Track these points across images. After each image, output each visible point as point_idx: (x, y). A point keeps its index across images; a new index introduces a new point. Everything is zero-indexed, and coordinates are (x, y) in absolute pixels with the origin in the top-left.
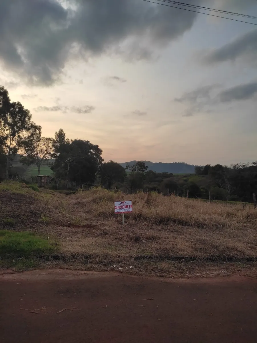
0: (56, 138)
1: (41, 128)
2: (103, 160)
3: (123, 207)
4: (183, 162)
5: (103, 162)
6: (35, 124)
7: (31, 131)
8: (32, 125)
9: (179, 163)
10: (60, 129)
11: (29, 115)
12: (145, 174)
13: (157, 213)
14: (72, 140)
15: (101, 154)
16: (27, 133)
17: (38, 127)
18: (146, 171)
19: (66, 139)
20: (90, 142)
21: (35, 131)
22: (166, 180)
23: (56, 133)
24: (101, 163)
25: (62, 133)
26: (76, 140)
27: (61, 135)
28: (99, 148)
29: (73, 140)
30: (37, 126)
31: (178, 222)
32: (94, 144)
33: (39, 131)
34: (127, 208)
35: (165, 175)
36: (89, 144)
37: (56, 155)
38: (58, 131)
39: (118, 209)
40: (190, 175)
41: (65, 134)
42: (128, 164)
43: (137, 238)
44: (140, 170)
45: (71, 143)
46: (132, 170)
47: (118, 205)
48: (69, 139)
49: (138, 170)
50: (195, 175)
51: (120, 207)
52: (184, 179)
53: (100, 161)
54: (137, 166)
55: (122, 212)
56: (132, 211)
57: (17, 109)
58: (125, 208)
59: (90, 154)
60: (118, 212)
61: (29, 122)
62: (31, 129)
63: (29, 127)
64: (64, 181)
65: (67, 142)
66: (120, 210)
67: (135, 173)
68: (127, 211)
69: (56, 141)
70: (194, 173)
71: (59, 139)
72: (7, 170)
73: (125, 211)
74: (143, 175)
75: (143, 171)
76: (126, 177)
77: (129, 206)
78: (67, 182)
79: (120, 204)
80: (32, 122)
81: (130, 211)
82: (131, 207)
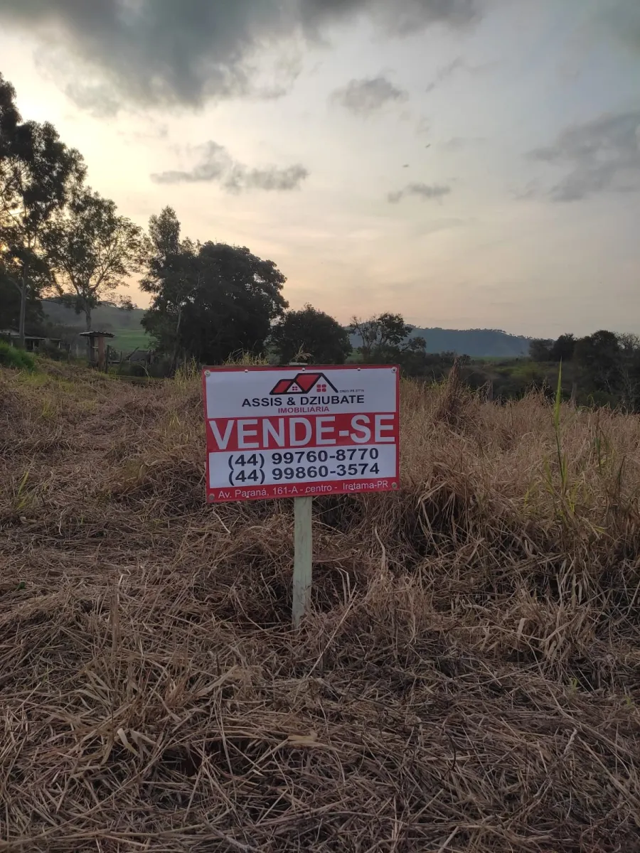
0: (152, 233)
1: (113, 207)
2: (286, 305)
4: (498, 329)
5: (285, 311)
6: (96, 194)
7: (87, 214)
8: (87, 197)
9: (485, 331)
10: (165, 208)
11: (81, 167)
12: (401, 348)
14: (199, 244)
15: (281, 287)
16: (76, 218)
17: (106, 204)
18: (406, 340)
19: (184, 242)
20: (252, 252)
21: (98, 214)
23: (154, 220)
24: (279, 312)
25: (172, 220)
26: (210, 244)
27: (167, 226)
28: (275, 271)
29: (202, 243)
30: (103, 201)
32: (263, 259)
33: (109, 215)
34: (341, 441)
35: (449, 360)
36: (248, 258)
37: (153, 285)
38: (158, 214)
39: (247, 449)
40: (517, 360)
41: (178, 224)
42: (354, 328)
44: (388, 337)
45: (197, 252)
46: (367, 338)
47: (246, 402)
48: (193, 242)
49: (383, 337)
50: (530, 361)
51: (267, 425)
52: (498, 369)
53: (278, 306)
54: (380, 327)
55: (295, 480)
56: (396, 479)
57: (43, 145)
58: (319, 440)
59: (251, 288)
60: (238, 483)
61: (78, 187)
62: (85, 208)
63: (80, 203)
64: (167, 357)
65: (186, 249)
66: (269, 467)
67: (374, 344)
68: (347, 477)
69: (153, 244)
70: (527, 355)
71: (160, 237)
72: (22, 325)
73: (318, 479)
74: (395, 350)
75: (397, 341)
76: (350, 355)
77: (371, 426)
78: (175, 359)
79: (269, 397)
80: (89, 188)
81: (373, 475)
82: (384, 434)
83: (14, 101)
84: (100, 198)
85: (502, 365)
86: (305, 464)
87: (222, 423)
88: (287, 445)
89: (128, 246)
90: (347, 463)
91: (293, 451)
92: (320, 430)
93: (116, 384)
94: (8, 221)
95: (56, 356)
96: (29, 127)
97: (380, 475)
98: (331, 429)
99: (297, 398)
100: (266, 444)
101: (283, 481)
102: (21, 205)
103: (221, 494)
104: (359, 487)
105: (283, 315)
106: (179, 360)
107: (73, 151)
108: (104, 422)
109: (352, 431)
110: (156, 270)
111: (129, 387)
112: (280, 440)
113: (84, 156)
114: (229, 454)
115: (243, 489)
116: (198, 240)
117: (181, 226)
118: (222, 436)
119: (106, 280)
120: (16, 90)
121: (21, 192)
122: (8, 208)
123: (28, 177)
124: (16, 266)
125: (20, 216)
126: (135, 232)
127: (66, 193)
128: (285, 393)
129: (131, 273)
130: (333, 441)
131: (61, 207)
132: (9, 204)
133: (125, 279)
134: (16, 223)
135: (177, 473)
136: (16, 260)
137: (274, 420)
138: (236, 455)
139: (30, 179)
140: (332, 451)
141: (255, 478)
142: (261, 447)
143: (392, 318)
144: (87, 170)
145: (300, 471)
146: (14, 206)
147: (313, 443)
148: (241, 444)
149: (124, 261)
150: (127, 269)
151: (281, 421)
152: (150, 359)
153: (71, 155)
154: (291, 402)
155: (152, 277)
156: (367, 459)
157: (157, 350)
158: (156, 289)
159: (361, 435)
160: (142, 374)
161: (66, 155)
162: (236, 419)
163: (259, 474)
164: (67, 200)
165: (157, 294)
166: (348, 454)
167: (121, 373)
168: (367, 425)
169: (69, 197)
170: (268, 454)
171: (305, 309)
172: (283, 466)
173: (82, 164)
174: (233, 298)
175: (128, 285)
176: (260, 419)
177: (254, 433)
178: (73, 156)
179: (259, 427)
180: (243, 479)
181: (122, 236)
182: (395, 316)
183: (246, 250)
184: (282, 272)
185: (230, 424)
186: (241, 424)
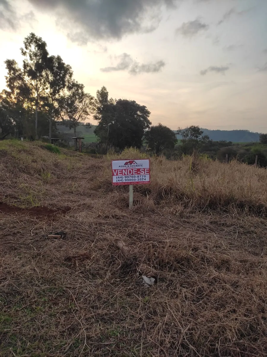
0: (98, 97)
1: (84, 87)
2: (150, 123)
3: (130, 172)
4: (246, 130)
5: (150, 126)
6: (77, 82)
7: (73, 90)
8: (73, 83)
9: (240, 131)
10: (102, 87)
11: (71, 72)
12: (199, 140)
13: (204, 187)
14: (116, 100)
15: (149, 116)
16: (69, 92)
17: (81, 86)
18: (201, 137)
19: (110, 99)
20: (137, 102)
21: (77, 90)
22: (223, 149)
23: (98, 92)
24: (148, 126)
25: (105, 91)
26: (120, 100)
27: (103, 94)
28: (146, 110)
29: (117, 100)
30: (79, 84)
31: (250, 208)
33: (82, 90)
34: (138, 174)
35: (223, 144)
36: (135, 105)
37: (98, 117)
38: (100, 89)
39: (120, 175)
40: (254, 143)
41: (107, 93)
42: (179, 131)
43: (129, 262)
44: (193, 135)
45: (115, 103)
46: (184, 136)
47: (120, 166)
48: (113, 99)
49: (191, 135)
50: (260, 144)
51: (124, 171)
52: (245, 148)
53: (147, 124)
54: (190, 131)
55: (129, 181)
56: (149, 182)
57: (57, 64)
58: (134, 174)
59: (136, 117)
60: (118, 182)
61: (70, 80)
62: (73, 88)
63: (71, 86)
64: (104, 145)
65: (111, 102)
66: (124, 179)
67: (187, 138)
68: (139, 181)
69: (98, 101)
70: (259, 141)
71: (101, 98)
72: (50, 134)
73: (134, 181)
74: (197, 141)
75: (197, 137)
76: (177, 143)
77: (144, 171)
78: (107, 146)
79: (124, 165)
80: (74, 80)
81: (145, 181)
82: (147, 172)
83: (46, 48)
84: (78, 83)
85: (246, 146)
86: (131, 178)
87: (115, 170)
88: (128, 175)
89: (89, 104)
90: (139, 178)
91: (129, 176)
92: (134, 172)
93: (86, 157)
94: (44, 94)
95: (64, 146)
96: (52, 58)
97: (146, 181)
98: (136, 172)
99: (129, 166)
100: (123, 174)
101: (127, 181)
102: (49, 88)
103: (115, 184)
104: (142, 183)
105: (149, 128)
106: (108, 147)
107: (68, 65)
108: (85, 171)
109: (140, 172)
110: (99, 111)
111: (91, 158)
112: (126, 174)
113: (72, 67)
114: (117, 176)
115: (119, 183)
116: (116, 99)
117: (109, 94)
118: (115, 173)
119: (82, 117)
120: (47, 44)
121: (49, 83)
122: (45, 89)
123: (51, 76)
124: (46, 110)
125: (49, 92)
126: (92, 99)
127: (65, 82)
128: (127, 164)
129: (90, 114)
130: (137, 174)
131: (64, 88)
132: (45, 87)
133: (88, 116)
134: (47, 95)
135: (107, 183)
136: (46, 107)
137: (125, 170)
138: (118, 176)
139: (52, 77)
140: (136, 176)
141: (121, 181)
142: (123, 175)
143: (195, 127)
144: (73, 73)
145: (130, 180)
146: (47, 88)
147: (132, 174)
148: (119, 174)
149: (88, 110)
150: (89, 113)
151: (126, 170)
152: (97, 146)
153: (67, 67)
154: (128, 166)
155: (98, 114)
156: (143, 177)
157: (100, 143)
158: (99, 119)
159: (142, 173)
160: (95, 153)
161: (65, 67)
162: (118, 170)
163: (122, 180)
164: (66, 85)
165: (100, 121)
166: (140, 176)
167: (87, 152)
168: (143, 171)
169: (67, 84)
170: (124, 176)
171: (158, 125)
172: (127, 179)
173: (71, 70)
174: (129, 121)
175: (89, 119)
176: (122, 170)
177: (121, 172)
178: (68, 68)
179: (122, 171)
180: (119, 181)
181: (87, 100)
182: (196, 126)
183: (134, 102)
184: (149, 110)
185: (117, 170)
186: (119, 170)
